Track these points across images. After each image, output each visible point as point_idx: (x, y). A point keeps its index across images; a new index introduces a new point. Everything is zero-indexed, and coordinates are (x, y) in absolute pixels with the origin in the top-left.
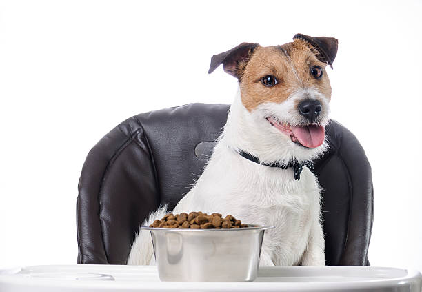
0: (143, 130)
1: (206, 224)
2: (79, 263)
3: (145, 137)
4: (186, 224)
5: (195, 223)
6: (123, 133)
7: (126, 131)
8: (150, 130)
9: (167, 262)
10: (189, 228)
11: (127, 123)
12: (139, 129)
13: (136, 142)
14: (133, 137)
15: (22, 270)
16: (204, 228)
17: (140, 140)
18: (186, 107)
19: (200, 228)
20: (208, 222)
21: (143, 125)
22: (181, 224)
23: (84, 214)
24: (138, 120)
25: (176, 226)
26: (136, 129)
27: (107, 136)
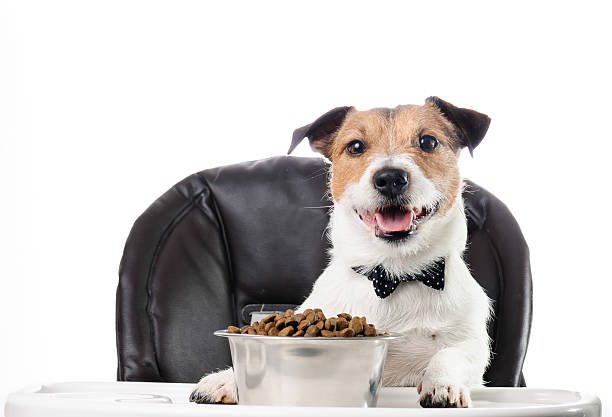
0: (211, 190)
2: (118, 380)
3: (213, 201)
6: (183, 195)
7: (185, 192)
8: (219, 191)
11: (187, 182)
12: (204, 191)
13: (199, 207)
14: (197, 201)
15: (43, 387)
17: (205, 205)
18: (270, 161)
21: (211, 185)
23: (127, 310)
24: (203, 178)
26: (200, 191)
27: (161, 199)
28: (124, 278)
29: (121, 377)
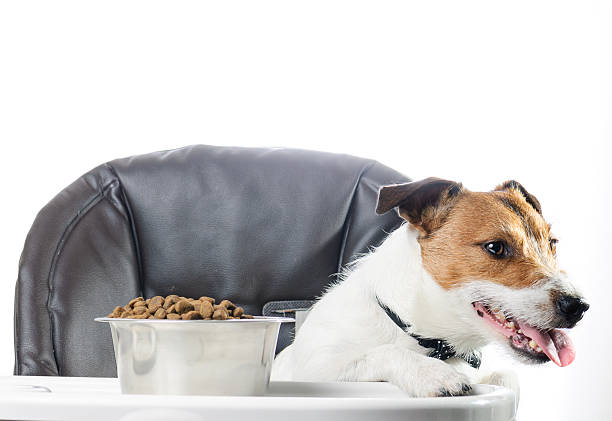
0: (120, 182)
1: (190, 313)
3: (122, 193)
4: (160, 312)
5: (174, 311)
6: (90, 185)
7: (94, 184)
8: (129, 182)
9: (132, 371)
10: (166, 318)
11: (96, 173)
12: (113, 182)
13: (108, 200)
14: (105, 193)
16: (187, 319)
17: (114, 197)
18: (184, 151)
19: (181, 319)
20: (193, 309)
21: (120, 175)
22: (153, 314)
23: (26, 303)
24: (112, 168)
25: (145, 315)
26: (109, 182)
27: (67, 190)
28: (24, 271)
29: (18, 371)
